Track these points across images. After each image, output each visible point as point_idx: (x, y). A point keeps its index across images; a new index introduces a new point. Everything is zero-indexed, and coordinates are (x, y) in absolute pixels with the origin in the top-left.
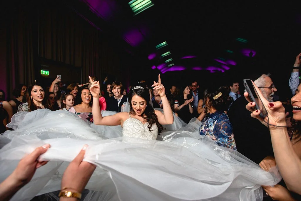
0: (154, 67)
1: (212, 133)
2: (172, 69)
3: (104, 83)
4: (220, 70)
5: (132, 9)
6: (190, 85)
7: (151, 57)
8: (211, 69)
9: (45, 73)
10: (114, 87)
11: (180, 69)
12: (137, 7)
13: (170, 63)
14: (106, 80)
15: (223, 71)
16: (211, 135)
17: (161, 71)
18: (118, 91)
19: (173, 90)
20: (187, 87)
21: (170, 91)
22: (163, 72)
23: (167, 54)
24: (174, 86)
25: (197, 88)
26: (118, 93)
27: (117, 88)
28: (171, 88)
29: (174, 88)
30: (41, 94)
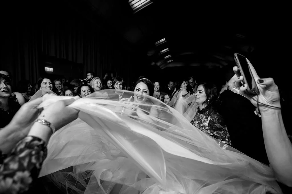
0: (153, 63)
1: (207, 128)
2: (171, 65)
3: (104, 79)
4: (218, 65)
5: (132, 7)
6: (187, 80)
7: (150, 54)
8: (210, 65)
9: (49, 70)
10: (116, 83)
11: (179, 65)
12: (136, 5)
13: (169, 59)
14: (106, 76)
15: (221, 67)
16: (206, 130)
17: (161, 67)
18: (120, 87)
19: (171, 86)
20: (184, 82)
21: (168, 86)
22: (162, 68)
23: (166, 51)
24: (172, 81)
25: (195, 83)
26: (120, 88)
27: (119, 84)
28: (169, 84)
29: (172, 83)
30: (50, 86)
